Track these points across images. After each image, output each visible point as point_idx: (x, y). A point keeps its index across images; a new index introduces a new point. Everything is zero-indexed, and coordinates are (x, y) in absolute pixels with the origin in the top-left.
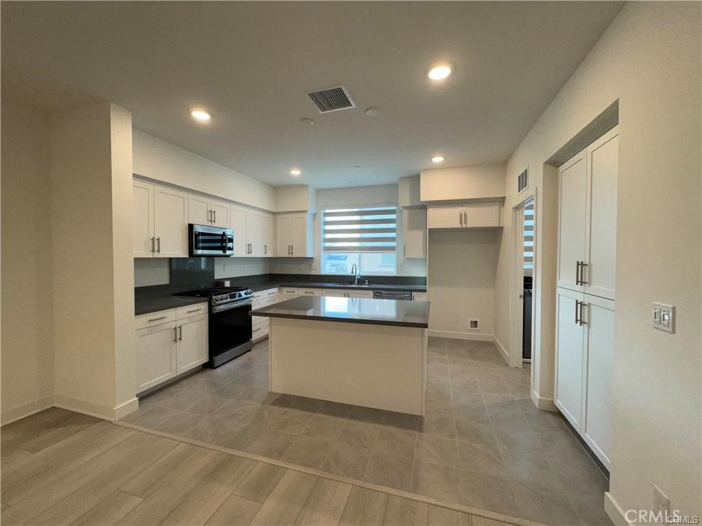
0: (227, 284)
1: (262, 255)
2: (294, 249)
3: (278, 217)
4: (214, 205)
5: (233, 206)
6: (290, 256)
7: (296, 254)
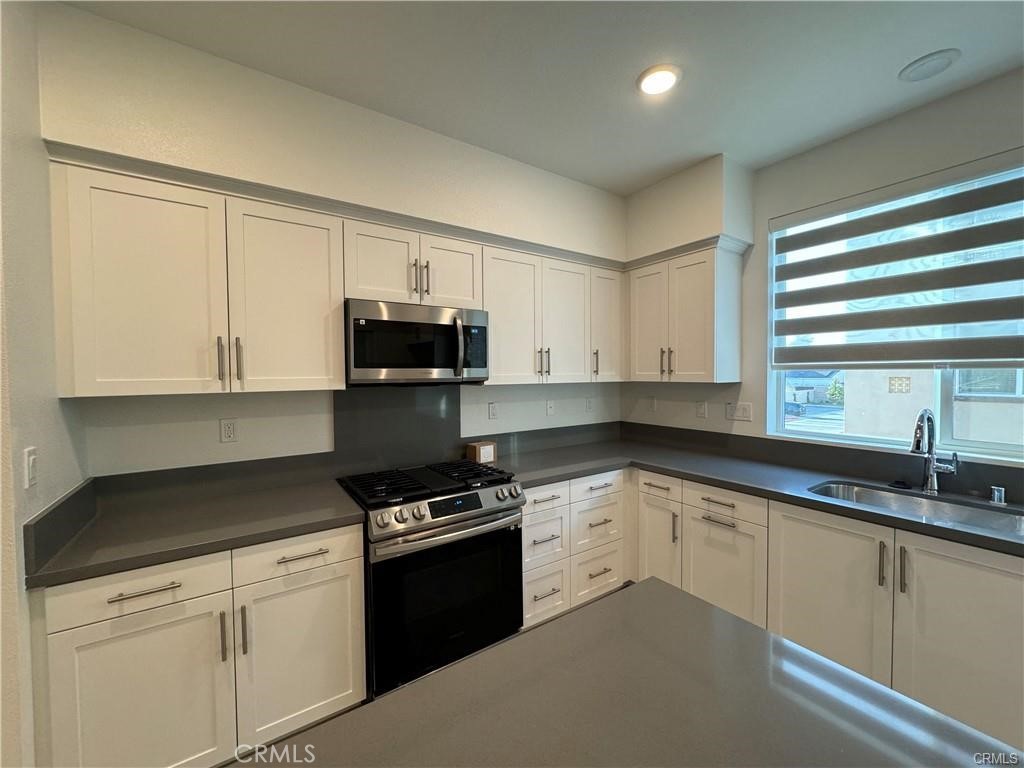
0: (487, 454)
1: (584, 376)
2: (675, 357)
3: (636, 273)
4: (428, 247)
5: (491, 251)
6: (666, 379)
7: (682, 375)
